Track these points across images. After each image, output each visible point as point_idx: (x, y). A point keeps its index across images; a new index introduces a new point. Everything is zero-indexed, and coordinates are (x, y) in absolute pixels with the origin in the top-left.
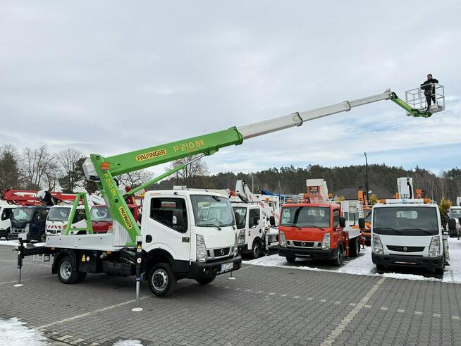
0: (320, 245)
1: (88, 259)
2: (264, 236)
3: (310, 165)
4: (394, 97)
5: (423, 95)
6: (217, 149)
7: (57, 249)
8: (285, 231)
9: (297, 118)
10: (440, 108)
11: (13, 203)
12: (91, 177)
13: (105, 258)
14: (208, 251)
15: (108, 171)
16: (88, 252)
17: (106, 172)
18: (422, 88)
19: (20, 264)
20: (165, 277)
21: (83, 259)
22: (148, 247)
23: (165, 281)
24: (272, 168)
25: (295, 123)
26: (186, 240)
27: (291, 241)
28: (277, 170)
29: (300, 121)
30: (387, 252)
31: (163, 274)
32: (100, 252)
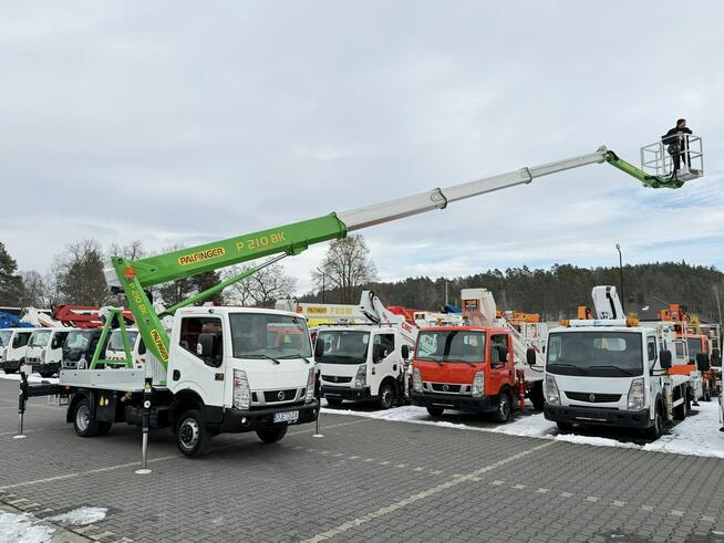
0: (469, 389)
1: (107, 402)
2: (402, 375)
3: (557, 265)
4: (612, 158)
5: (667, 153)
6: (305, 245)
7: (73, 389)
8: (421, 368)
9: (438, 197)
10: (695, 174)
11: (70, 325)
12: (113, 288)
13: (128, 402)
14: (254, 394)
15: (136, 279)
16: (107, 393)
17: (133, 281)
18: (665, 142)
19: (22, 408)
20: (195, 430)
21: (102, 403)
22: (175, 387)
23: (195, 436)
24: (492, 270)
25: (433, 204)
26: (219, 377)
27: (429, 383)
28: (500, 273)
29: (443, 201)
30: (566, 402)
31: (192, 425)
32: (121, 393)
